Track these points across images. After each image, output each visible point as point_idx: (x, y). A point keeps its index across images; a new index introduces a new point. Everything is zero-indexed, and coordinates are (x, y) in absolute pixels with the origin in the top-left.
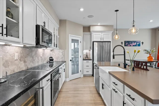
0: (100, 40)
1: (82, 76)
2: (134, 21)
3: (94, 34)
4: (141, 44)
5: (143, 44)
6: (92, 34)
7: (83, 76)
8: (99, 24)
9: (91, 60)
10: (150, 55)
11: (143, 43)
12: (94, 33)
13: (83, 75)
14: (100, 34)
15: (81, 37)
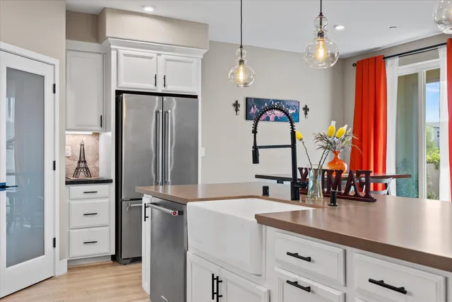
0: (149, 87)
1: (62, 268)
2: (321, 14)
3: (125, 55)
4: (302, 112)
5: (306, 114)
6: (113, 54)
7: (69, 269)
8: (149, 10)
9: (109, 181)
10: (336, 153)
11: (306, 109)
12: (123, 50)
13: (65, 261)
14: (151, 58)
15: (56, 62)
